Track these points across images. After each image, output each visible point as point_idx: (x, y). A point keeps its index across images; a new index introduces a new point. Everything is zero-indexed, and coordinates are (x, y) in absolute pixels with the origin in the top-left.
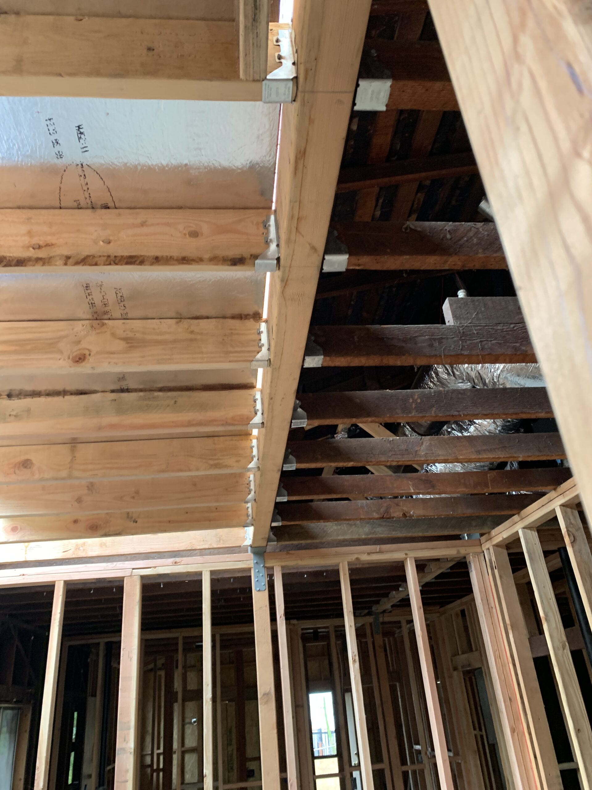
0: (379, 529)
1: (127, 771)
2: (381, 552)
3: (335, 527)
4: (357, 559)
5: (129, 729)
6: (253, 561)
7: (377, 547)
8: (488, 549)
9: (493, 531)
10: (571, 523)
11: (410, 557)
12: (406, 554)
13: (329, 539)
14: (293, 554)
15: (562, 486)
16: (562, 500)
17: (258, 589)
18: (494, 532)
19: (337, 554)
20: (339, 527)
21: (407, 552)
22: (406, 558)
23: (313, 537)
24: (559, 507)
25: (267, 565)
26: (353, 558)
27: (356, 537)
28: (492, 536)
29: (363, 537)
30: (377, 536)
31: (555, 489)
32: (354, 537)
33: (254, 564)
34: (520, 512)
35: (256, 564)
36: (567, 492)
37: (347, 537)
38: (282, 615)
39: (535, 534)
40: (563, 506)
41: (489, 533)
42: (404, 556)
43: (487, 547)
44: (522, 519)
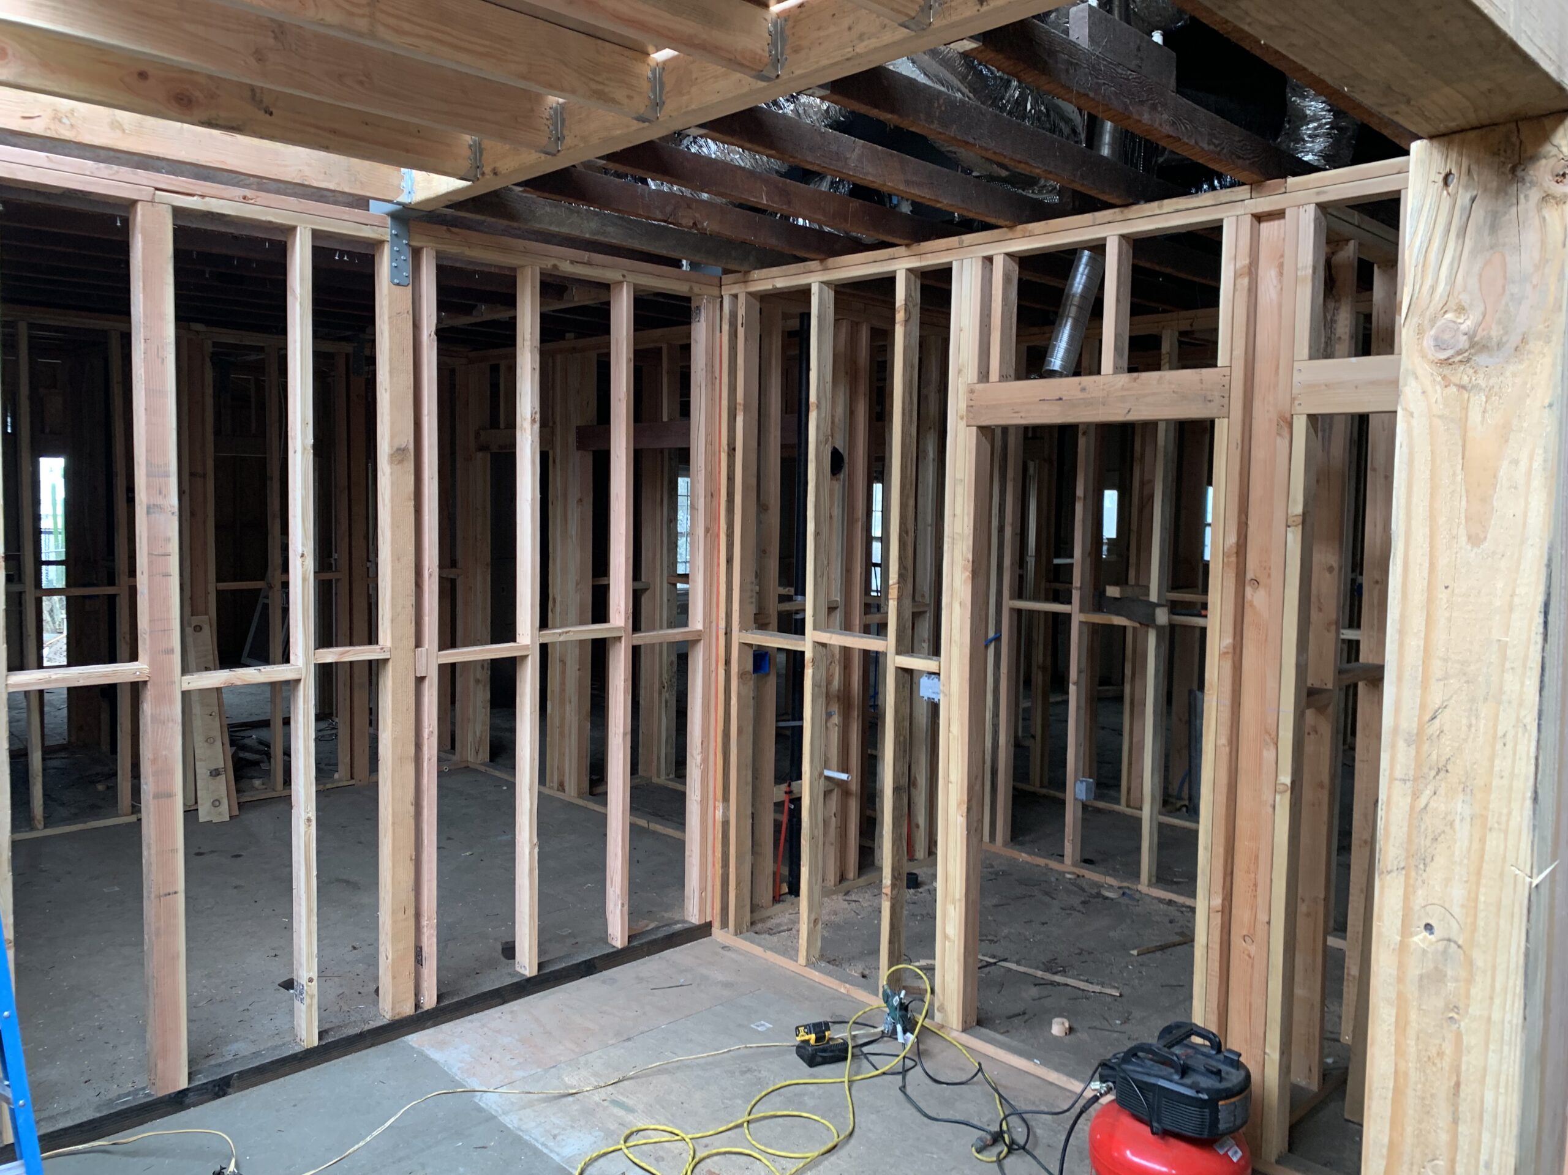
0: (610, 229)
1: (168, 540)
2: (589, 264)
3: (548, 209)
4: (555, 266)
5: (167, 475)
6: (389, 230)
7: (585, 255)
8: (736, 296)
9: (757, 271)
10: (911, 296)
11: (628, 282)
12: (624, 276)
13: (538, 226)
14: (457, 234)
15: (922, 244)
16: (915, 263)
17: (396, 281)
18: (756, 274)
19: (525, 252)
20: (554, 210)
21: (625, 273)
22: (621, 282)
23: (512, 216)
24: (904, 272)
25: (414, 244)
26: (549, 264)
27: (576, 233)
28: (750, 279)
29: (587, 236)
30: (607, 240)
31: (907, 246)
32: (573, 233)
33: (392, 235)
34: (825, 259)
35: (395, 237)
36: (929, 255)
37: (565, 230)
38: (433, 333)
39: (832, 294)
40: (910, 271)
41: (747, 272)
42: (621, 278)
43: (734, 292)
44: (826, 269)
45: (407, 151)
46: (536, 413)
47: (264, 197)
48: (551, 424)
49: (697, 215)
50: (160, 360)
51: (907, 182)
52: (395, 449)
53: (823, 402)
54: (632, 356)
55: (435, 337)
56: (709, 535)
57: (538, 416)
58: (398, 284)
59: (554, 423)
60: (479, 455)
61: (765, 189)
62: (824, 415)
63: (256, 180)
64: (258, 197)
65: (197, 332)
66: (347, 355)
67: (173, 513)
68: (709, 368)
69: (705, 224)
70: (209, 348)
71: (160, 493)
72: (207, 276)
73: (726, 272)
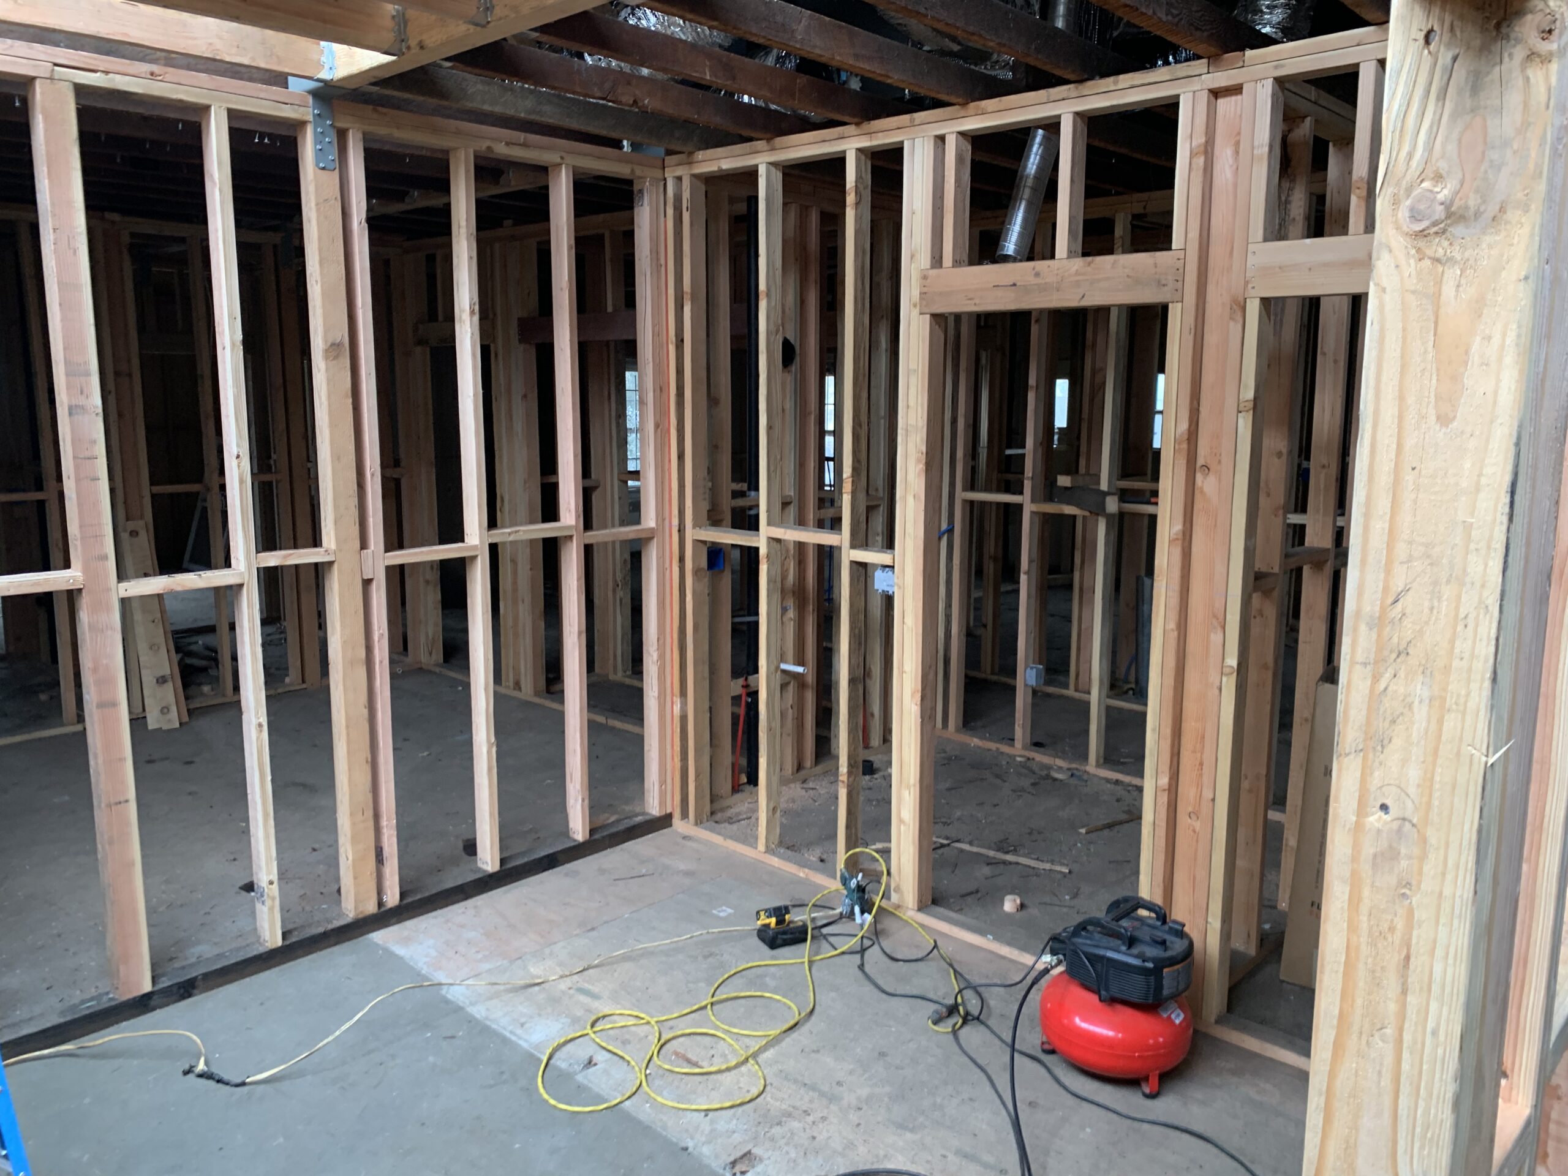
0: (547, 108)
1: (94, 442)
2: (525, 145)
3: (480, 87)
4: (489, 148)
5: (88, 374)
6: (311, 110)
7: (521, 136)
8: (679, 179)
9: (701, 152)
10: (861, 177)
11: (567, 164)
12: (562, 158)
13: (470, 105)
14: (385, 114)
15: (872, 122)
16: (865, 143)
17: (322, 165)
18: (700, 155)
19: (458, 133)
20: (487, 88)
21: (563, 154)
22: (560, 164)
23: (442, 94)
24: (854, 151)
25: (339, 124)
26: (483, 145)
27: (511, 112)
28: (695, 160)
29: (522, 115)
30: (543, 119)
31: (857, 124)
32: (508, 112)
33: (314, 115)
34: (772, 139)
35: (317, 118)
36: (880, 134)
37: (498, 109)
38: (363, 221)
39: (780, 175)
40: (860, 151)
41: (691, 153)
42: (559, 160)
43: (678, 173)
44: (773, 149)
45: (325, 21)
46: (474, 304)
47: (172, 73)
48: (491, 316)
49: (637, 92)
50: (72, 251)
51: (857, 56)
52: (329, 344)
53: (773, 290)
54: (573, 242)
55: (366, 225)
56: (659, 430)
57: (477, 308)
58: (323, 168)
59: (495, 315)
60: (418, 350)
61: (708, 63)
62: (773, 304)
63: (163, 54)
64: (166, 73)
65: (113, 222)
66: (275, 246)
67: (97, 414)
68: (654, 255)
69: (646, 102)
70: (126, 239)
71: (82, 393)
72: (118, 160)
73: (670, 153)
